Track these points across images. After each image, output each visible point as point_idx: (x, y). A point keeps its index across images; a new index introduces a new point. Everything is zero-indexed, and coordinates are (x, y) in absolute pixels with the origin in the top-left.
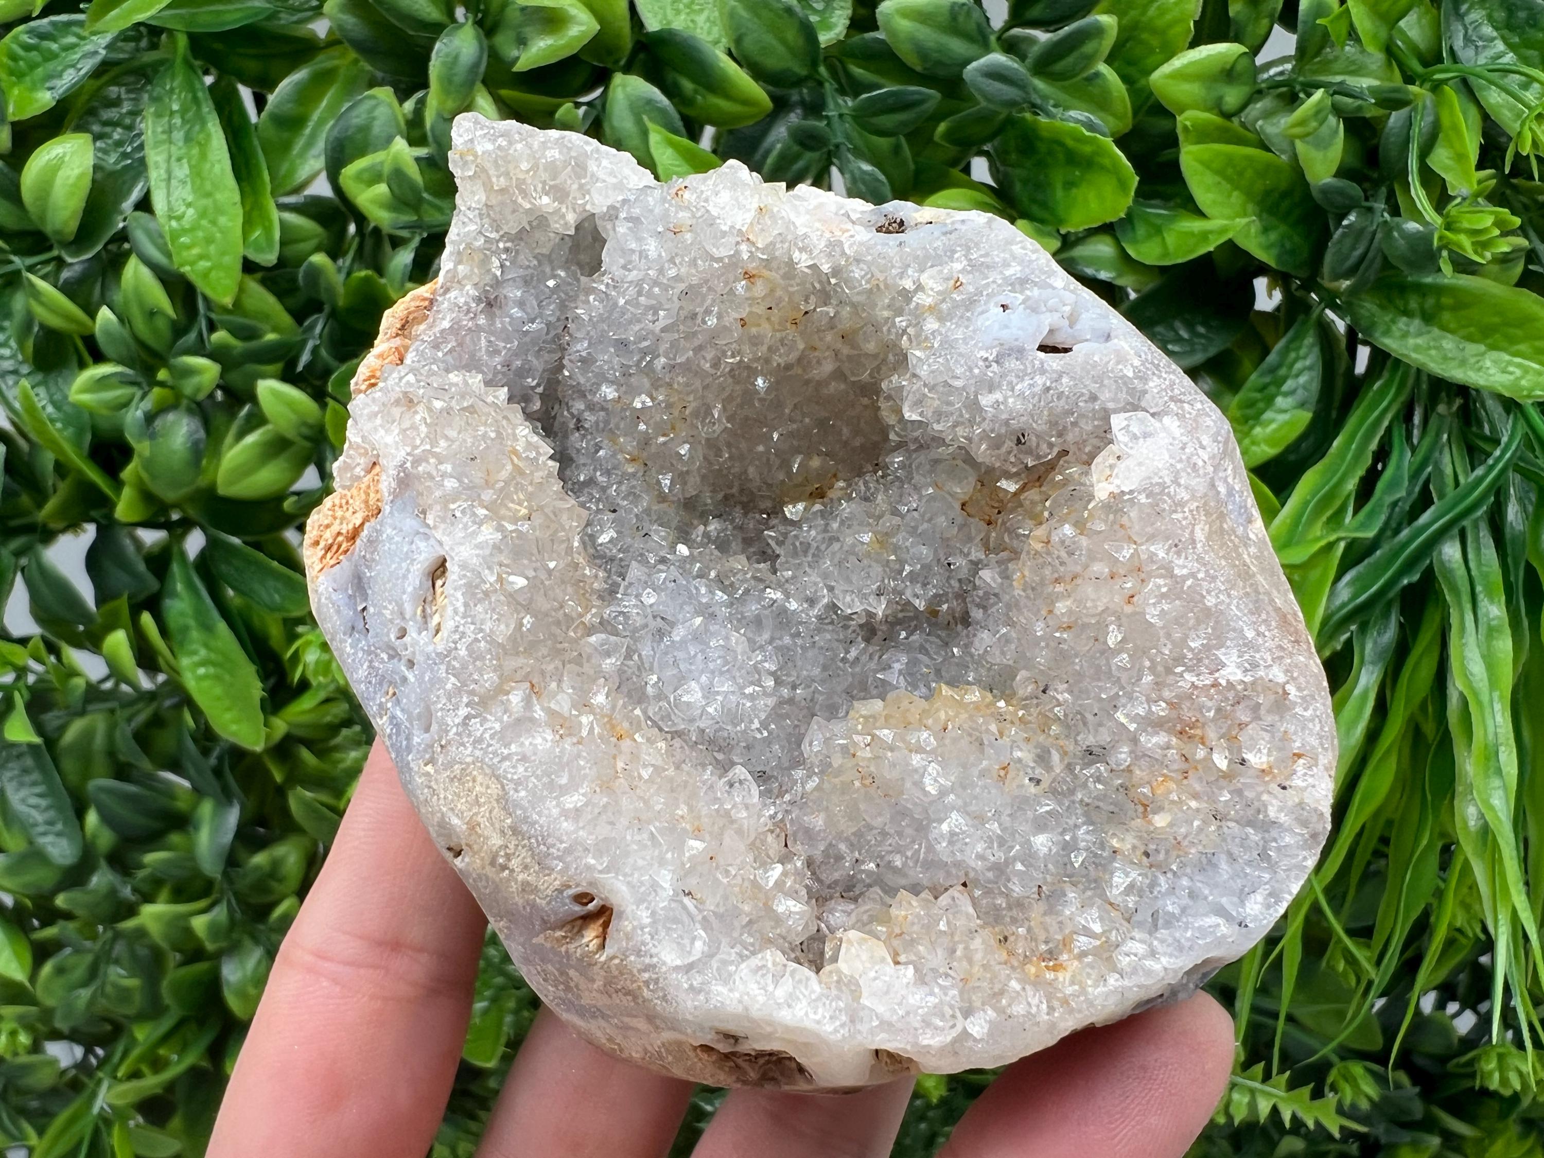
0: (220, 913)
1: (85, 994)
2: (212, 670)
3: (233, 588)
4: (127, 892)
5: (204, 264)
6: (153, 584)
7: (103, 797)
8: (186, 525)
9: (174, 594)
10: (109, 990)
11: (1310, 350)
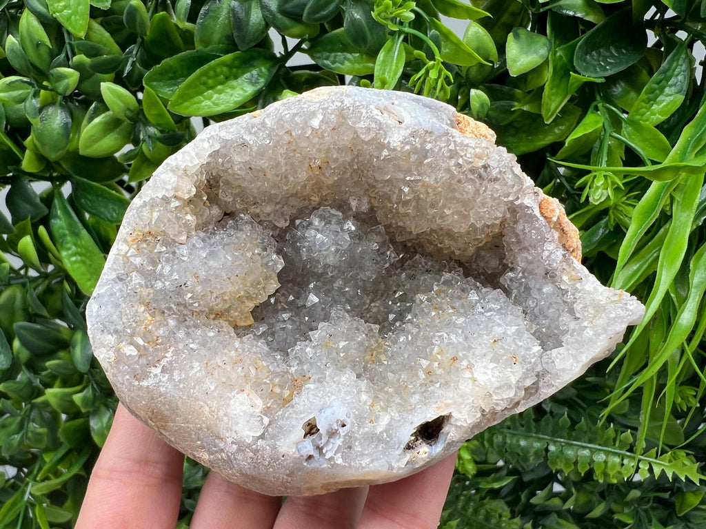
0: (88, 392)
1: (17, 437)
2: (79, 258)
3: (88, 212)
4: (37, 382)
5: (66, 12)
7: (22, 331)
9: (56, 216)
10: (30, 435)
11: (684, 62)
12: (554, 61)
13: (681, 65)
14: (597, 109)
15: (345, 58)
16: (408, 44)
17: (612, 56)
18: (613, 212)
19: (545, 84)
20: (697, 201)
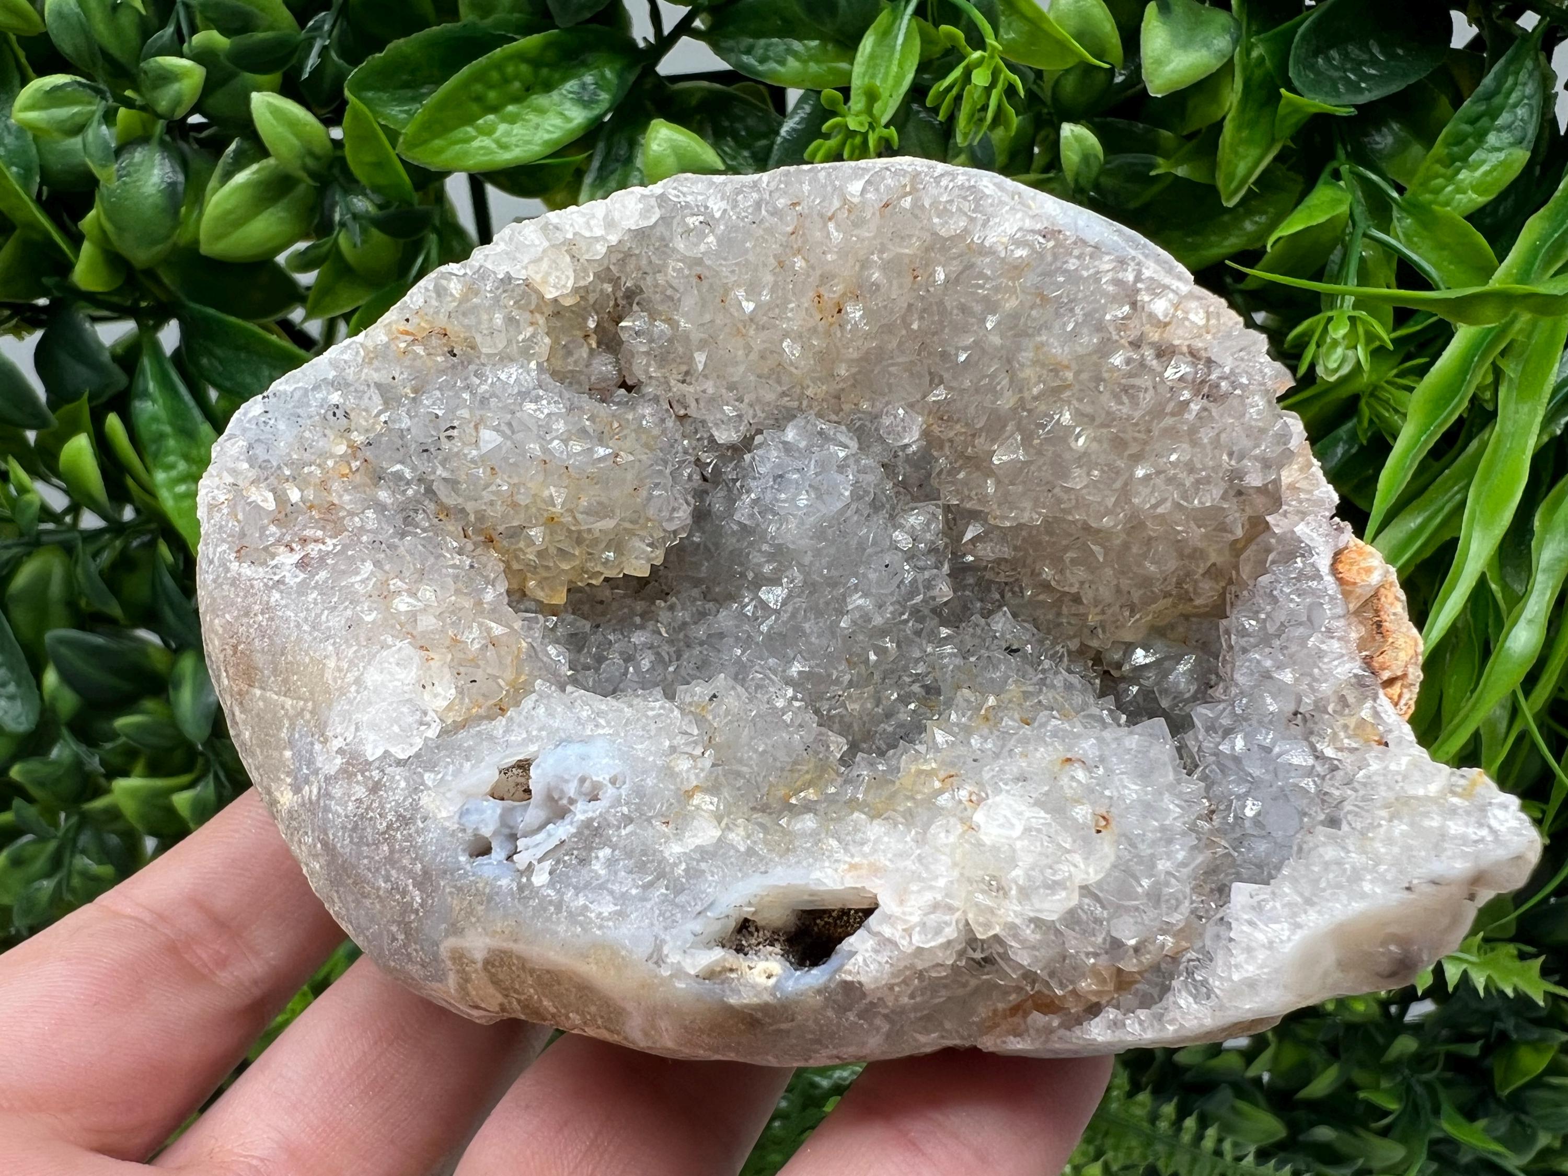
0: (206, 789)
1: (48, 885)
3: (216, 386)
4: (94, 763)
6: (121, 379)
7: (63, 650)
8: (160, 315)
9: (145, 395)
10: (76, 881)
11: (1531, 75)
12: (1245, 68)
13: (1525, 84)
14: (1337, 175)
15: (790, 51)
16: (926, 19)
17: (1374, 62)
18: (1368, 404)
19: (1224, 118)
20: (1553, 380)
